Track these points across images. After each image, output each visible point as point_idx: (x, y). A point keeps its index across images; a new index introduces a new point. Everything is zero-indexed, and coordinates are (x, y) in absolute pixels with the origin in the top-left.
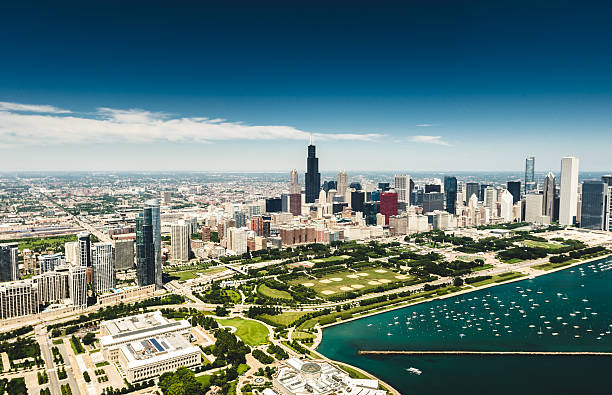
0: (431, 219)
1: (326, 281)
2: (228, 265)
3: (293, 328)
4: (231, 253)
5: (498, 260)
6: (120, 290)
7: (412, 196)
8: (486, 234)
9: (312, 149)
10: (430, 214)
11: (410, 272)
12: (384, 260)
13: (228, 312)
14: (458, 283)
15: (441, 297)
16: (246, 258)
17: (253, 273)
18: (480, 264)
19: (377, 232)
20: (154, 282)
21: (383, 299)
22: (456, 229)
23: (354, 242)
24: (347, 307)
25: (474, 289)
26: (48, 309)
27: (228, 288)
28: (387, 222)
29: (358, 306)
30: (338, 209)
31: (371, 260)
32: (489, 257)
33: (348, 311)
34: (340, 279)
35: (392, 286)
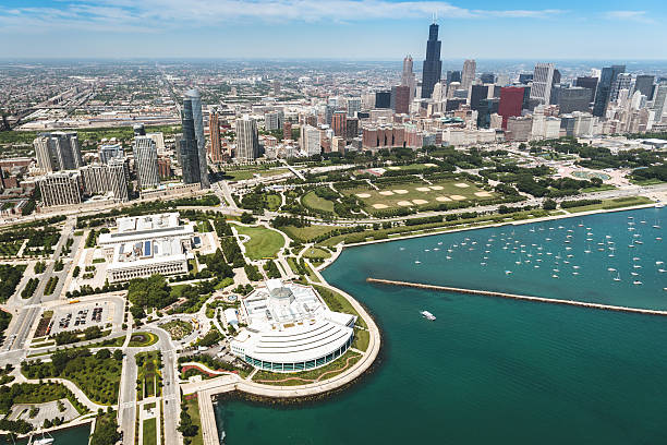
0: (565, 123)
1: (389, 193)
2: (291, 167)
3: (312, 244)
4: (304, 153)
5: (627, 181)
6: (164, 187)
7: (554, 91)
8: (636, 144)
9: (434, 29)
10: (565, 116)
11: (496, 188)
12: (474, 172)
13: (254, 220)
14: (549, 207)
15: (515, 223)
16: (316, 160)
17: (310, 177)
18: (597, 184)
19: (488, 138)
20: (200, 181)
21: (439, 219)
22: (596, 136)
23: (453, 147)
24: (387, 226)
25: (568, 214)
26: (91, 200)
27: (273, 193)
28: (504, 125)
29: (403, 225)
30: (452, 106)
31: (459, 171)
32: (617, 177)
33: (388, 230)
34: (405, 192)
35: (462, 205)
